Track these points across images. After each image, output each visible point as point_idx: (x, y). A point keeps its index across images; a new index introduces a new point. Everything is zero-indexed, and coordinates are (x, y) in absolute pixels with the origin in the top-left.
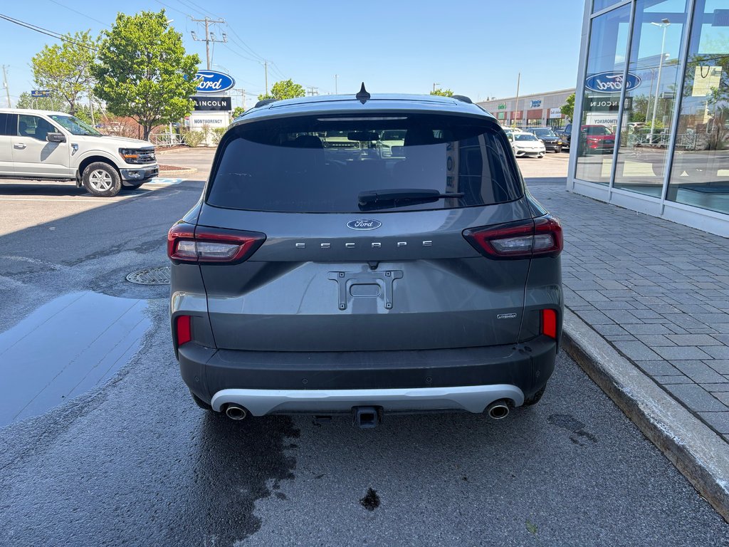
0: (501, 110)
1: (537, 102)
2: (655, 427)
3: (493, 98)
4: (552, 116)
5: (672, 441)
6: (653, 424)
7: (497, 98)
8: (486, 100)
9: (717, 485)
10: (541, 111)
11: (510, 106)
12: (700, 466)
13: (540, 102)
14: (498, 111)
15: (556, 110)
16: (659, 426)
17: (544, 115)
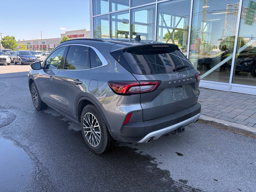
0: (29, 45)
1: (43, 42)
2: (202, 120)
3: (23, 40)
4: (50, 47)
5: (209, 121)
6: (201, 119)
7: (26, 40)
8: (18, 41)
9: (226, 125)
10: (46, 45)
11: (32, 43)
12: (219, 123)
13: (45, 42)
14: (27, 45)
15: (52, 45)
16: (203, 119)
17: (47, 47)
